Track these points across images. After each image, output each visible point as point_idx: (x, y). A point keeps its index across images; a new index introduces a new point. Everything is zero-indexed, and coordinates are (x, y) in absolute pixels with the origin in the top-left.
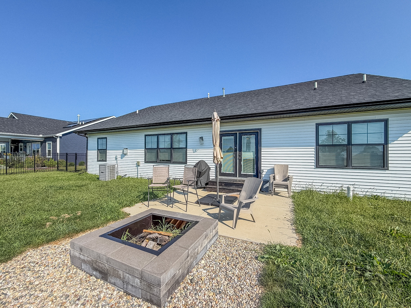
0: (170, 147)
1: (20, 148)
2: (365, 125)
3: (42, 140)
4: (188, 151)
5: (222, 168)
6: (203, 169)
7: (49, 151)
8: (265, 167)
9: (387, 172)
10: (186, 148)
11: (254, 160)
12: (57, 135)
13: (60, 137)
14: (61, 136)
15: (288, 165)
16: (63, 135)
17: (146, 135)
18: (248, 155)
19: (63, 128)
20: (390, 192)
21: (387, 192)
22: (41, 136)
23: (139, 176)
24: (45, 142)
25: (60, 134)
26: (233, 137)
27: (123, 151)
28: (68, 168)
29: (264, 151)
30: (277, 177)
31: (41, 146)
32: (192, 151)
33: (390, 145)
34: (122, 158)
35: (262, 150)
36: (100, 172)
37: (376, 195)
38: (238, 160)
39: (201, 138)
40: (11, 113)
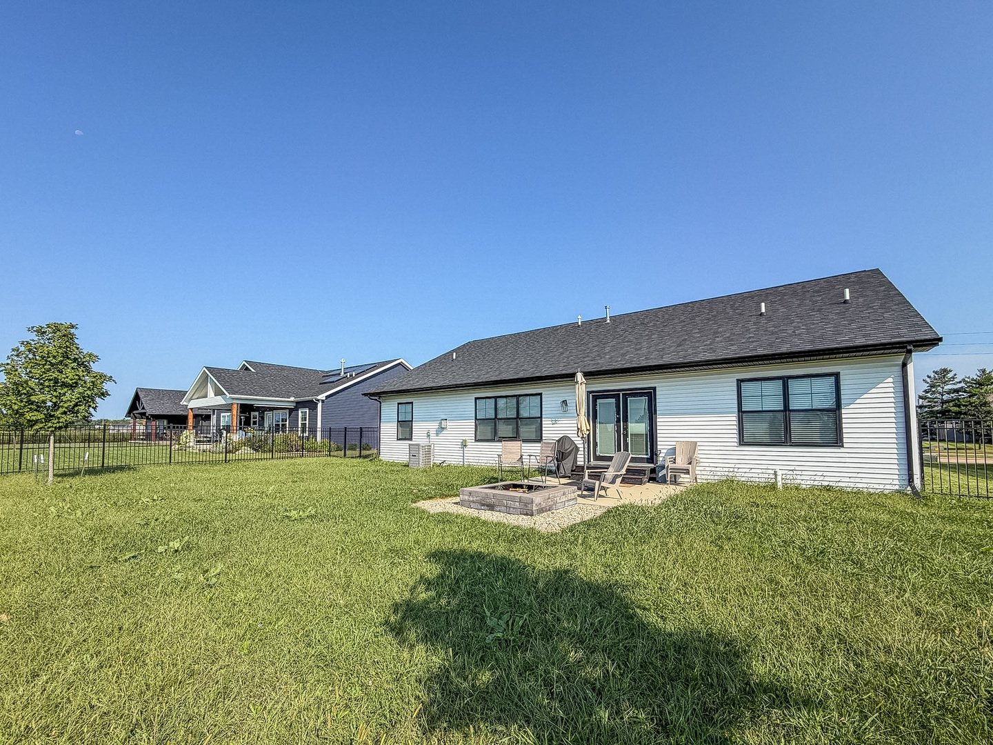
0: (515, 416)
1: (252, 420)
2: (807, 381)
3: (292, 406)
4: (543, 422)
5: (598, 448)
6: (566, 448)
7: (304, 425)
8: (663, 446)
9: (842, 450)
10: (541, 417)
11: (646, 435)
12: (319, 397)
13: (323, 401)
14: (324, 398)
15: (696, 443)
16: (327, 397)
17: (476, 399)
18: (637, 427)
19: (320, 384)
20: (848, 480)
21: (844, 480)
22: (292, 399)
23: (466, 463)
24: (296, 409)
25: (322, 397)
26: (613, 400)
27: (441, 423)
28: (348, 452)
29: (661, 421)
30: (678, 460)
31: (289, 416)
32: (550, 422)
33: (843, 411)
34: (437, 435)
35: (658, 420)
36: (410, 456)
37: (828, 486)
38: (622, 436)
39: (565, 402)
40: (244, 362)
